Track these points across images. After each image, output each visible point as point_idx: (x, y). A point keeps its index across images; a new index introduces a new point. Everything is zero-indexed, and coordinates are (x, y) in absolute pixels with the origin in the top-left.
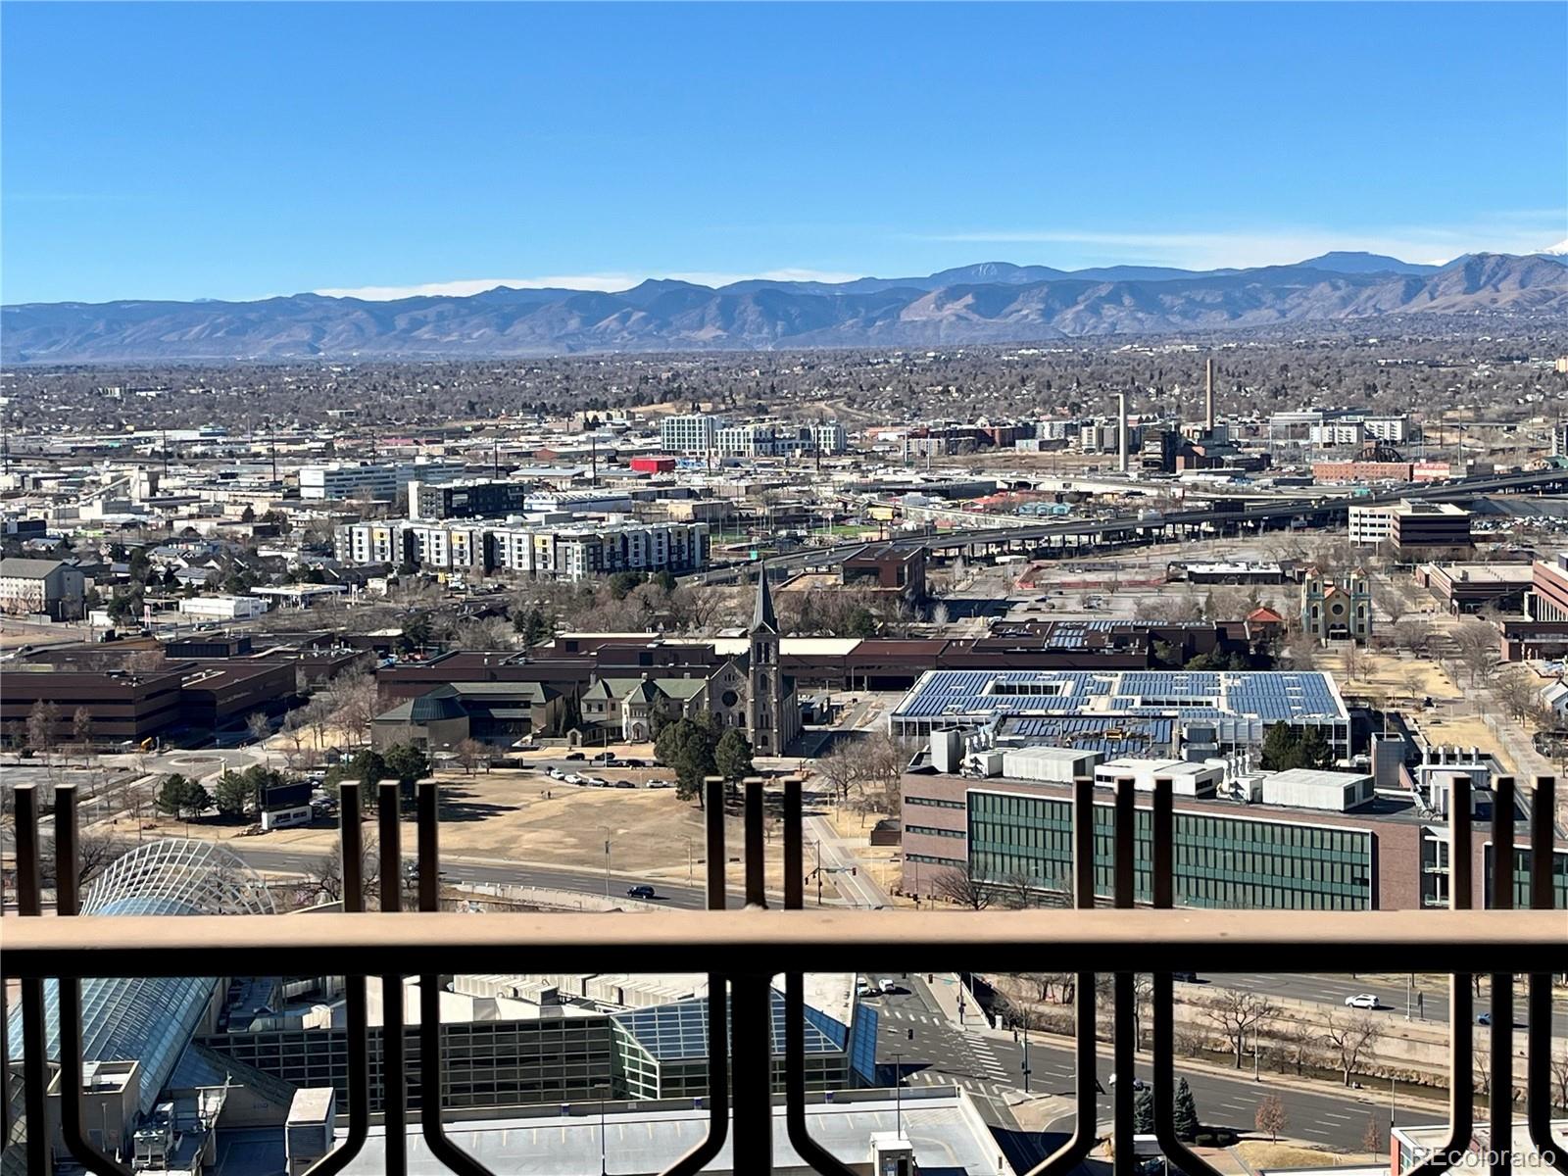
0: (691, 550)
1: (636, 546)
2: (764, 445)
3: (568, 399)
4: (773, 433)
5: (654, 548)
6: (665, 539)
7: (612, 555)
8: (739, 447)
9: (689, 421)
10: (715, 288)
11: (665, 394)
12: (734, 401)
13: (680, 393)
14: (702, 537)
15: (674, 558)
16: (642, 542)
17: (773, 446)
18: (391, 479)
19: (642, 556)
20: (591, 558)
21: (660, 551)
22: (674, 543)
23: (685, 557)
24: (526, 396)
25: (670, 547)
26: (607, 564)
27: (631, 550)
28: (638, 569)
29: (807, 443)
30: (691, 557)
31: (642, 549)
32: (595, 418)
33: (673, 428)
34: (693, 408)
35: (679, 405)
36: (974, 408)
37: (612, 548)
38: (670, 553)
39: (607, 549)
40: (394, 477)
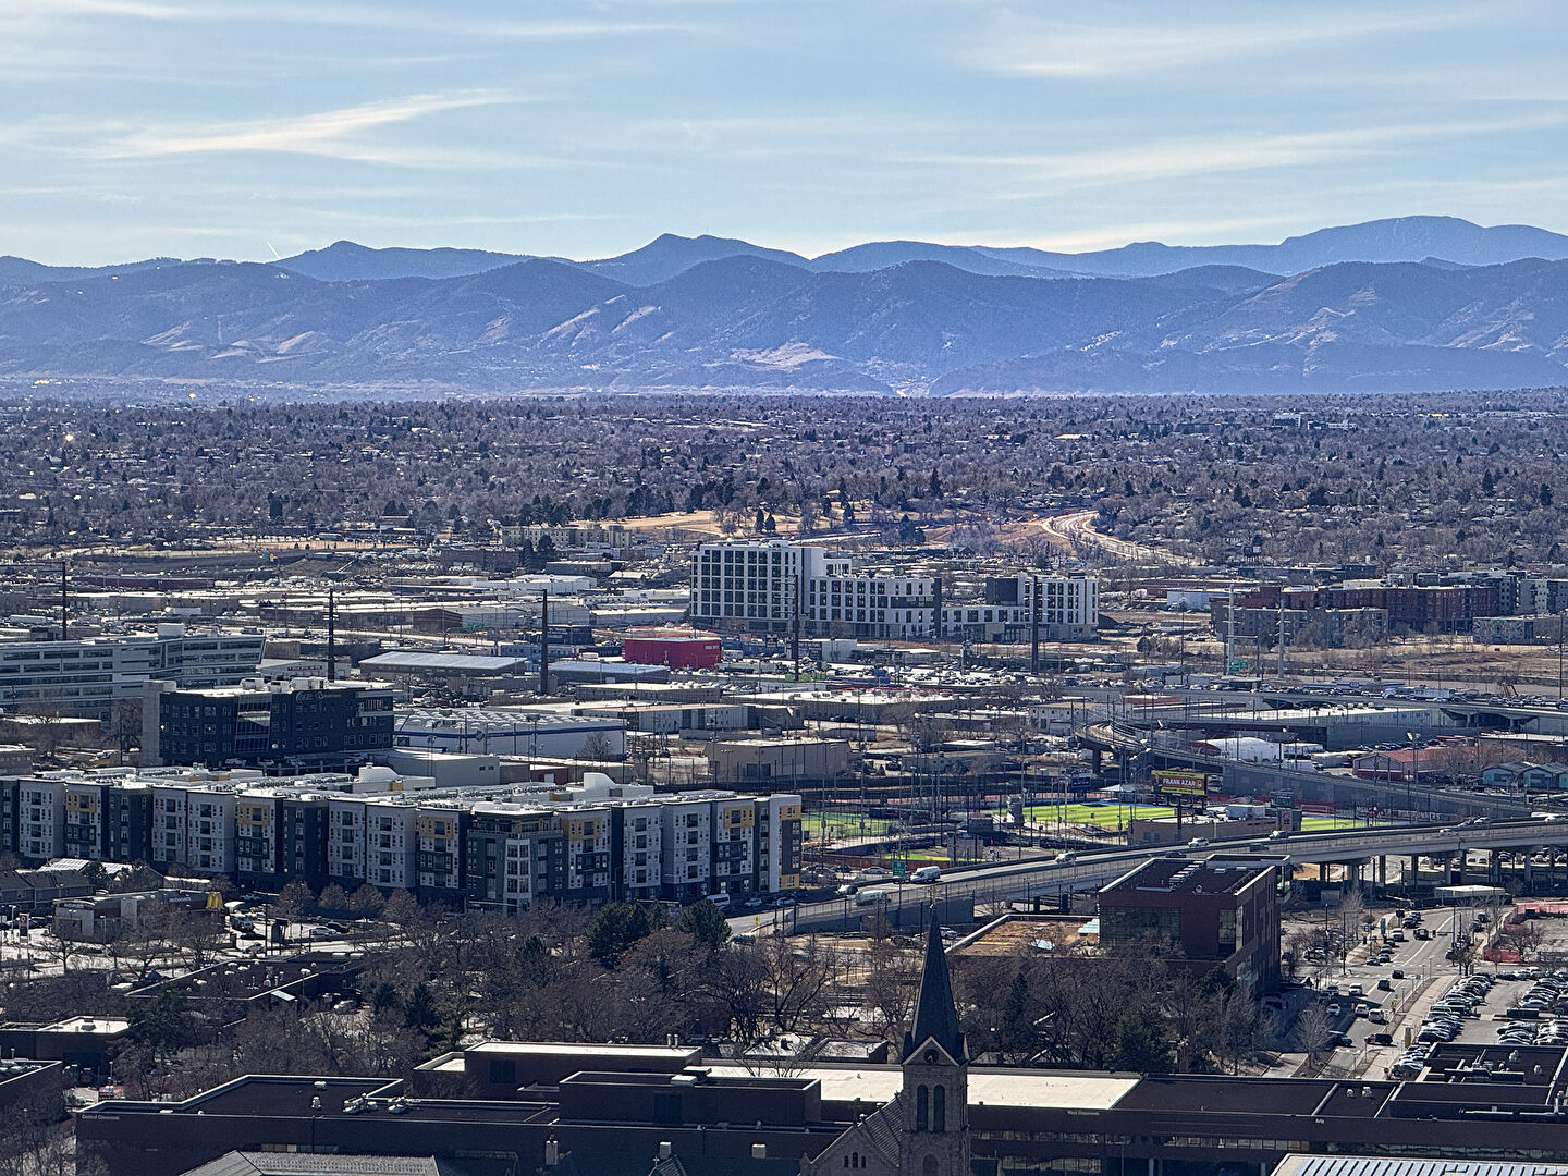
0: (761, 852)
1: (641, 842)
2: (915, 611)
3: (485, 495)
4: (937, 586)
5: (681, 846)
6: (703, 828)
7: (589, 860)
8: (861, 615)
9: (752, 555)
10: (810, 257)
11: (697, 492)
12: (849, 511)
13: (731, 490)
14: (787, 826)
15: (723, 870)
16: (653, 832)
17: (936, 615)
18: (101, 671)
19: (653, 865)
20: (542, 867)
21: (693, 856)
22: (724, 837)
23: (747, 868)
24: (392, 488)
25: (714, 846)
26: (576, 881)
27: (630, 851)
28: (644, 893)
29: (1011, 610)
30: (760, 868)
31: (654, 848)
32: (546, 541)
33: (717, 569)
34: (759, 527)
35: (728, 516)
36: (1380, 542)
37: (588, 848)
38: (714, 859)
39: (575, 850)
40: (109, 666)
